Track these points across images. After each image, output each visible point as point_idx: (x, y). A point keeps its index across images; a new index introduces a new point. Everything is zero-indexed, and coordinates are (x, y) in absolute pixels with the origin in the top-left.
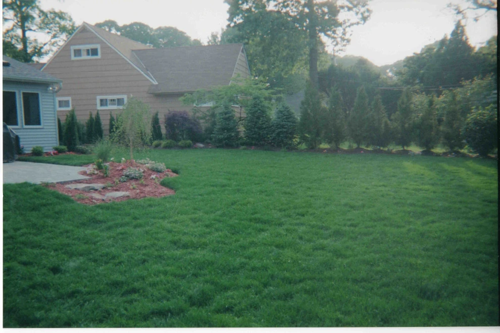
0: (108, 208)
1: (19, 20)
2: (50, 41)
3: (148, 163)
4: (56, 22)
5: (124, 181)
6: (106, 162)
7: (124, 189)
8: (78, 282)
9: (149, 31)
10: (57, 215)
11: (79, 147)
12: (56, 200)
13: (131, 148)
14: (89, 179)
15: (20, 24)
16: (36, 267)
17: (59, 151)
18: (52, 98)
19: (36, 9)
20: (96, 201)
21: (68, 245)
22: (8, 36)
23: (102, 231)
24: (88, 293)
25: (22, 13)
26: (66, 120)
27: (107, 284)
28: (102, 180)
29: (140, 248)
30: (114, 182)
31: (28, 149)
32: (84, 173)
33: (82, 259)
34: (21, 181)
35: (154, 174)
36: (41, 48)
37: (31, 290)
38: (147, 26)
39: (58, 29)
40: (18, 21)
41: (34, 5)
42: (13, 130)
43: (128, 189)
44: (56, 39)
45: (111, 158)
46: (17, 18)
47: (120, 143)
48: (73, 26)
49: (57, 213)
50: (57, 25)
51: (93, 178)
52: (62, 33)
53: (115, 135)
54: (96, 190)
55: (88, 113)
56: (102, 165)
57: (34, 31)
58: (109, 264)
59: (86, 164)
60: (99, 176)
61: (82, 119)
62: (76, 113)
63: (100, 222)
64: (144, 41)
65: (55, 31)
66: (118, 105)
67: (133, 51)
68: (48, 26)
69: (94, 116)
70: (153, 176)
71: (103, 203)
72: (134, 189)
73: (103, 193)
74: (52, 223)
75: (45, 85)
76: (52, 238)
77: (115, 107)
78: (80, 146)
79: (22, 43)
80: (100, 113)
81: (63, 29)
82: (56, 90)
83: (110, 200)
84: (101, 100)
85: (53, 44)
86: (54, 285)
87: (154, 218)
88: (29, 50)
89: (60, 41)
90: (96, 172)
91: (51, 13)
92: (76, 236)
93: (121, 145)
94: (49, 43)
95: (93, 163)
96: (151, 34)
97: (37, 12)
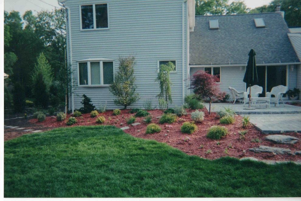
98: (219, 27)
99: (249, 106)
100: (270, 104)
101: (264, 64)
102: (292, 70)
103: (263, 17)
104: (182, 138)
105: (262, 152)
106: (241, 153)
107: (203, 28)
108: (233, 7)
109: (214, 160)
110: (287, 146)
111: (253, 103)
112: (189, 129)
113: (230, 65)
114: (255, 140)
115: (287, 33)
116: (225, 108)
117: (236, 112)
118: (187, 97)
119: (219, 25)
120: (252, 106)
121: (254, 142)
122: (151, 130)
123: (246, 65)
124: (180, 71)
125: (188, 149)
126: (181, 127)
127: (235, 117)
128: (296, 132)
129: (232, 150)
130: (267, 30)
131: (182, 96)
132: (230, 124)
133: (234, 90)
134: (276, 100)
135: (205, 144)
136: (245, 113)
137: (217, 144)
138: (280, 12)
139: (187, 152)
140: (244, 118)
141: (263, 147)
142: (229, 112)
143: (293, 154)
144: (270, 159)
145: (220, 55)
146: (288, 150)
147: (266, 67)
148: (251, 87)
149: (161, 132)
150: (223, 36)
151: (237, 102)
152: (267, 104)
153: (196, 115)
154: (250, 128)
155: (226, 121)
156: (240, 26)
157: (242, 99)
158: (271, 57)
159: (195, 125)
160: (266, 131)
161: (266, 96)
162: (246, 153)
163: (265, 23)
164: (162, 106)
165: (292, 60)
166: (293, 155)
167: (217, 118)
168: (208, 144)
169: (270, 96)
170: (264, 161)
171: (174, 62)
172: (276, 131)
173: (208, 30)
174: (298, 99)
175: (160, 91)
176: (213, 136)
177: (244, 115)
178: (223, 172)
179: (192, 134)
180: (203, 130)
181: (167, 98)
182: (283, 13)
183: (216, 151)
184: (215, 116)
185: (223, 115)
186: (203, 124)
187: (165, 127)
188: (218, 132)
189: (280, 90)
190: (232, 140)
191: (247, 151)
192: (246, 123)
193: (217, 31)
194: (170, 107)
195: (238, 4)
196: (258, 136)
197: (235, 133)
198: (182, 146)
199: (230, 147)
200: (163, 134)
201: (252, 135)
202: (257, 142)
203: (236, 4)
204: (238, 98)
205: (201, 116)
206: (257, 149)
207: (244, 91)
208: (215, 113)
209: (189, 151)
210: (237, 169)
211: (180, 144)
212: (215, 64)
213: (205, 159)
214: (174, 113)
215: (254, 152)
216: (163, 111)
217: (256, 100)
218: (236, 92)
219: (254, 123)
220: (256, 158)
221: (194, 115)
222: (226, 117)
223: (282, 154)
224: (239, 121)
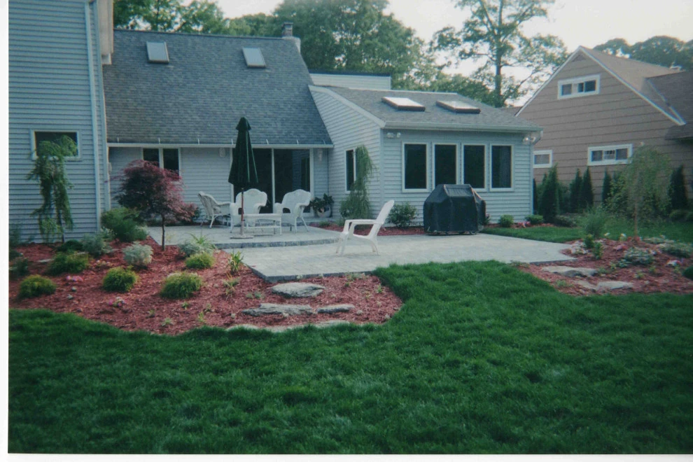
0: (601, 302)
1: (495, 54)
2: (530, 76)
3: (663, 243)
4: (540, 51)
5: (625, 267)
6: (599, 239)
7: (625, 277)
8: (565, 398)
9: (676, 46)
10: (532, 306)
11: (560, 217)
12: (530, 286)
13: (637, 220)
14: (575, 262)
15: (495, 59)
16: (508, 370)
17: (532, 222)
18: (528, 151)
19: (517, 37)
20: (584, 292)
21: (548, 347)
22: (480, 76)
23: (594, 333)
24: (580, 415)
25: (499, 44)
26: (544, 180)
27: (605, 407)
28: (593, 263)
29: (653, 365)
30: (610, 267)
31: (494, 218)
32: (568, 252)
33: (568, 368)
34: (487, 258)
35: (674, 259)
36: (518, 87)
37: (504, 397)
38: (674, 40)
39: (542, 59)
40: (494, 56)
41: (515, 32)
42: (477, 194)
43: (630, 279)
44: (539, 73)
45: (605, 233)
46: (492, 51)
47: (619, 212)
48: (564, 54)
49: (531, 302)
50: (542, 55)
51: (580, 259)
52: (547, 65)
53: (613, 200)
54: (585, 276)
55: (575, 171)
56: (594, 242)
57: (511, 65)
58: (606, 381)
59: (571, 240)
60: (589, 257)
61: (566, 179)
62: (559, 171)
63: (591, 321)
64: (666, 63)
65: (538, 62)
66: (617, 159)
67: (648, 79)
68: (529, 58)
69: (582, 175)
70: (673, 263)
71: (593, 295)
72: (640, 278)
73: (593, 282)
74: (526, 315)
75: (519, 135)
76: (527, 335)
77: (613, 162)
78: (562, 216)
79: (494, 83)
80: (591, 169)
81: (549, 60)
82: (534, 140)
83: (604, 292)
84: (594, 153)
85: (533, 81)
86: (532, 396)
87: (675, 324)
88: (503, 91)
89: (543, 75)
90: (584, 252)
91: (535, 39)
92: (558, 336)
93: (621, 214)
94: (529, 79)
95: (579, 239)
96: (680, 50)
97: (518, 40)
98: (170, 59)
99: (241, 230)
100: (280, 227)
101: (268, 146)
102: (321, 159)
103: (260, 46)
104: (108, 302)
105: (265, 313)
106: (227, 320)
107: (133, 58)
108: (196, 11)
109: (178, 334)
110: (307, 301)
111: (249, 226)
112: (121, 281)
113: (199, 145)
114: (253, 295)
115: (307, 85)
116: (194, 237)
117: (216, 245)
118: (106, 214)
119: (169, 54)
120: (246, 232)
121: (251, 298)
122: (33, 288)
123: (233, 146)
124: (90, 157)
125: (123, 321)
126: (101, 279)
127: (215, 254)
128: (322, 275)
129: (212, 314)
130: (270, 75)
131: (95, 213)
132: (207, 268)
133: (210, 198)
134: (292, 218)
135: (158, 309)
136: (233, 246)
137: (184, 307)
138: (291, 38)
139: (123, 327)
140: (232, 255)
141: (267, 306)
142: (204, 245)
143: (314, 313)
144: (278, 324)
145: (176, 122)
146: (307, 307)
147: (273, 151)
148: (245, 193)
149: (56, 293)
150: (181, 80)
151: (217, 224)
152: (275, 227)
153: (134, 254)
154: (245, 275)
155: (198, 263)
156: (213, 60)
157: (227, 217)
158: (280, 132)
159: (133, 272)
160: (272, 278)
161: (274, 210)
162: (237, 319)
163: (266, 59)
164: (51, 236)
165: (319, 140)
166: (314, 315)
167: (180, 256)
168: (165, 307)
169: (282, 211)
170: (268, 328)
171: (73, 136)
172: (291, 277)
173: (147, 65)
174: (331, 216)
175: (43, 202)
176: (174, 293)
177: (232, 250)
178: (197, 352)
179: (128, 292)
180: (150, 282)
181: (62, 217)
182: (298, 43)
183: (181, 319)
184: (175, 253)
185: (192, 252)
186: (151, 270)
187: (65, 280)
188: (184, 283)
189: (298, 199)
190: (212, 297)
191: (238, 315)
192: (237, 265)
193: (166, 68)
194: (68, 237)
195: (206, 7)
196: (260, 287)
197: (216, 285)
198: (108, 317)
199: (209, 310)
200: (63, 296)
201: (248, 286)
202: (257, 298)
203: (202, 7)
204: (217, 215)
205: (146, 255)
206: (257, 310)
207: (230, 201)
208: (173, 248)
209: (126, 325)
210: (221, 345)
211: (105, 312)
212: (167, 142)
213: (160, 335)
214: (83, 251)
215: (251, 315)
216: (52, 247)
217: (254, 220)
218: (215, 203)
219: (250, 265)
220: (254, 324)
221: (131, 253)
222: (197, 255)
223: (298, 315)
224: (223, 262)
